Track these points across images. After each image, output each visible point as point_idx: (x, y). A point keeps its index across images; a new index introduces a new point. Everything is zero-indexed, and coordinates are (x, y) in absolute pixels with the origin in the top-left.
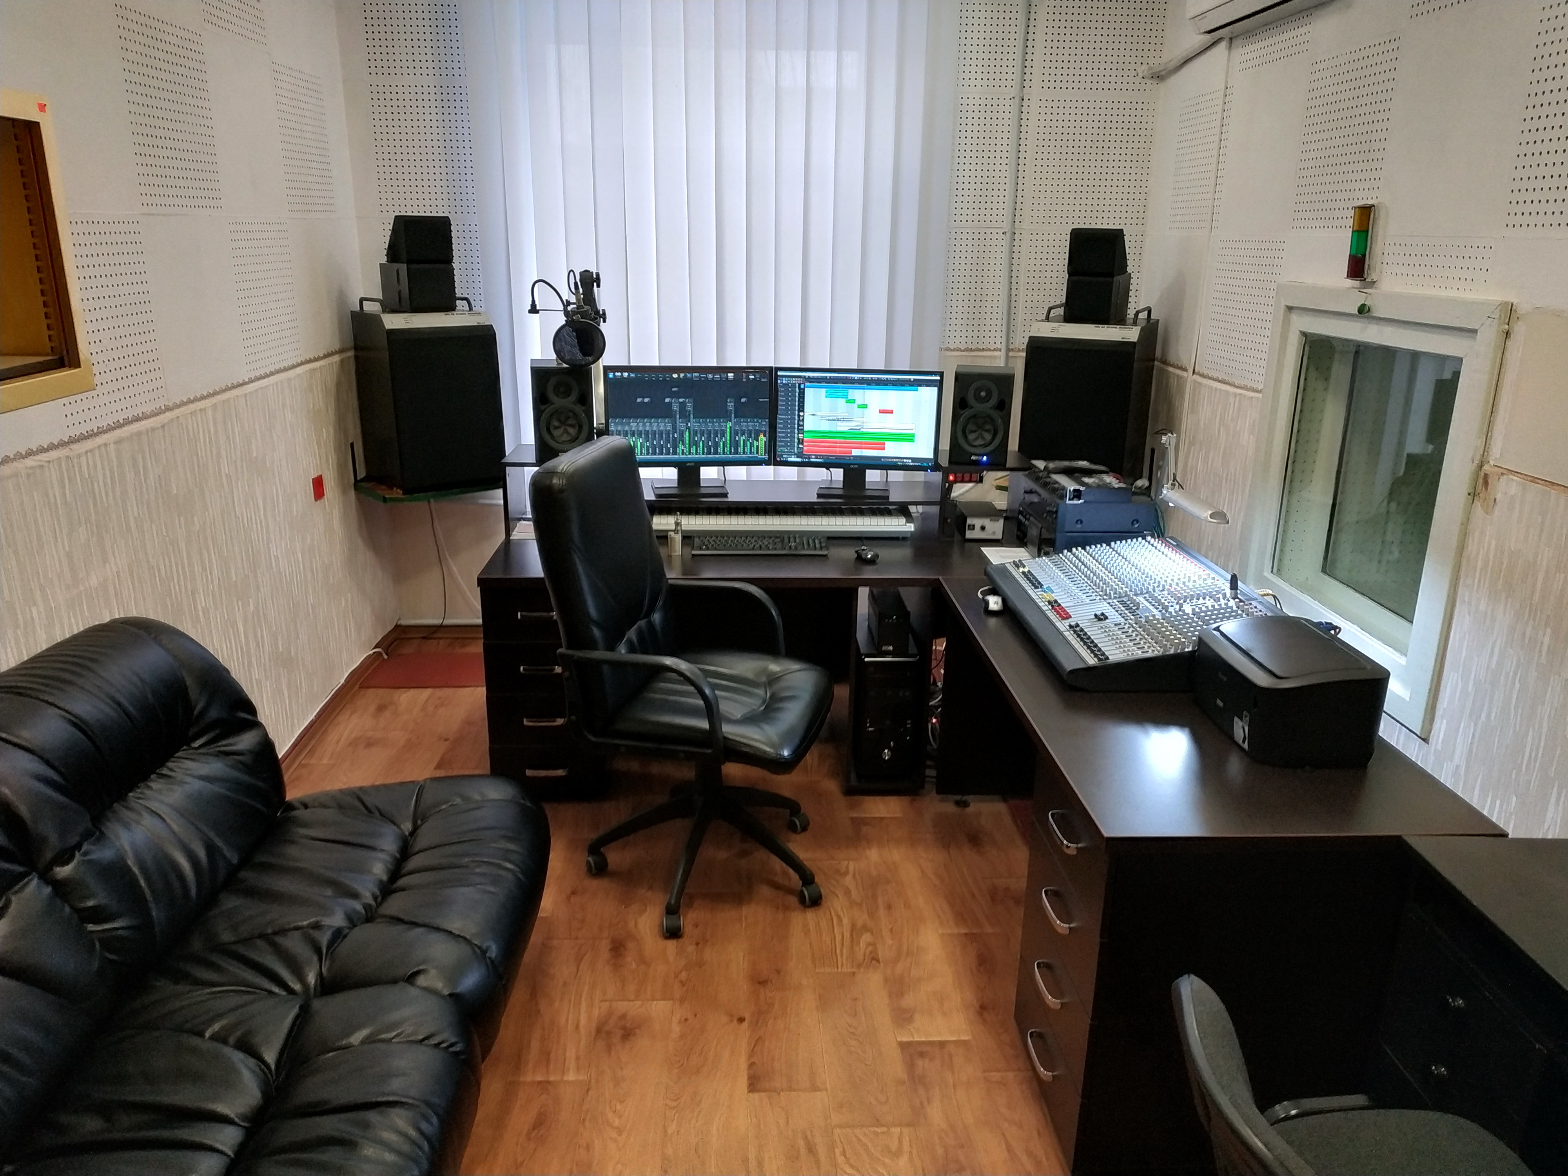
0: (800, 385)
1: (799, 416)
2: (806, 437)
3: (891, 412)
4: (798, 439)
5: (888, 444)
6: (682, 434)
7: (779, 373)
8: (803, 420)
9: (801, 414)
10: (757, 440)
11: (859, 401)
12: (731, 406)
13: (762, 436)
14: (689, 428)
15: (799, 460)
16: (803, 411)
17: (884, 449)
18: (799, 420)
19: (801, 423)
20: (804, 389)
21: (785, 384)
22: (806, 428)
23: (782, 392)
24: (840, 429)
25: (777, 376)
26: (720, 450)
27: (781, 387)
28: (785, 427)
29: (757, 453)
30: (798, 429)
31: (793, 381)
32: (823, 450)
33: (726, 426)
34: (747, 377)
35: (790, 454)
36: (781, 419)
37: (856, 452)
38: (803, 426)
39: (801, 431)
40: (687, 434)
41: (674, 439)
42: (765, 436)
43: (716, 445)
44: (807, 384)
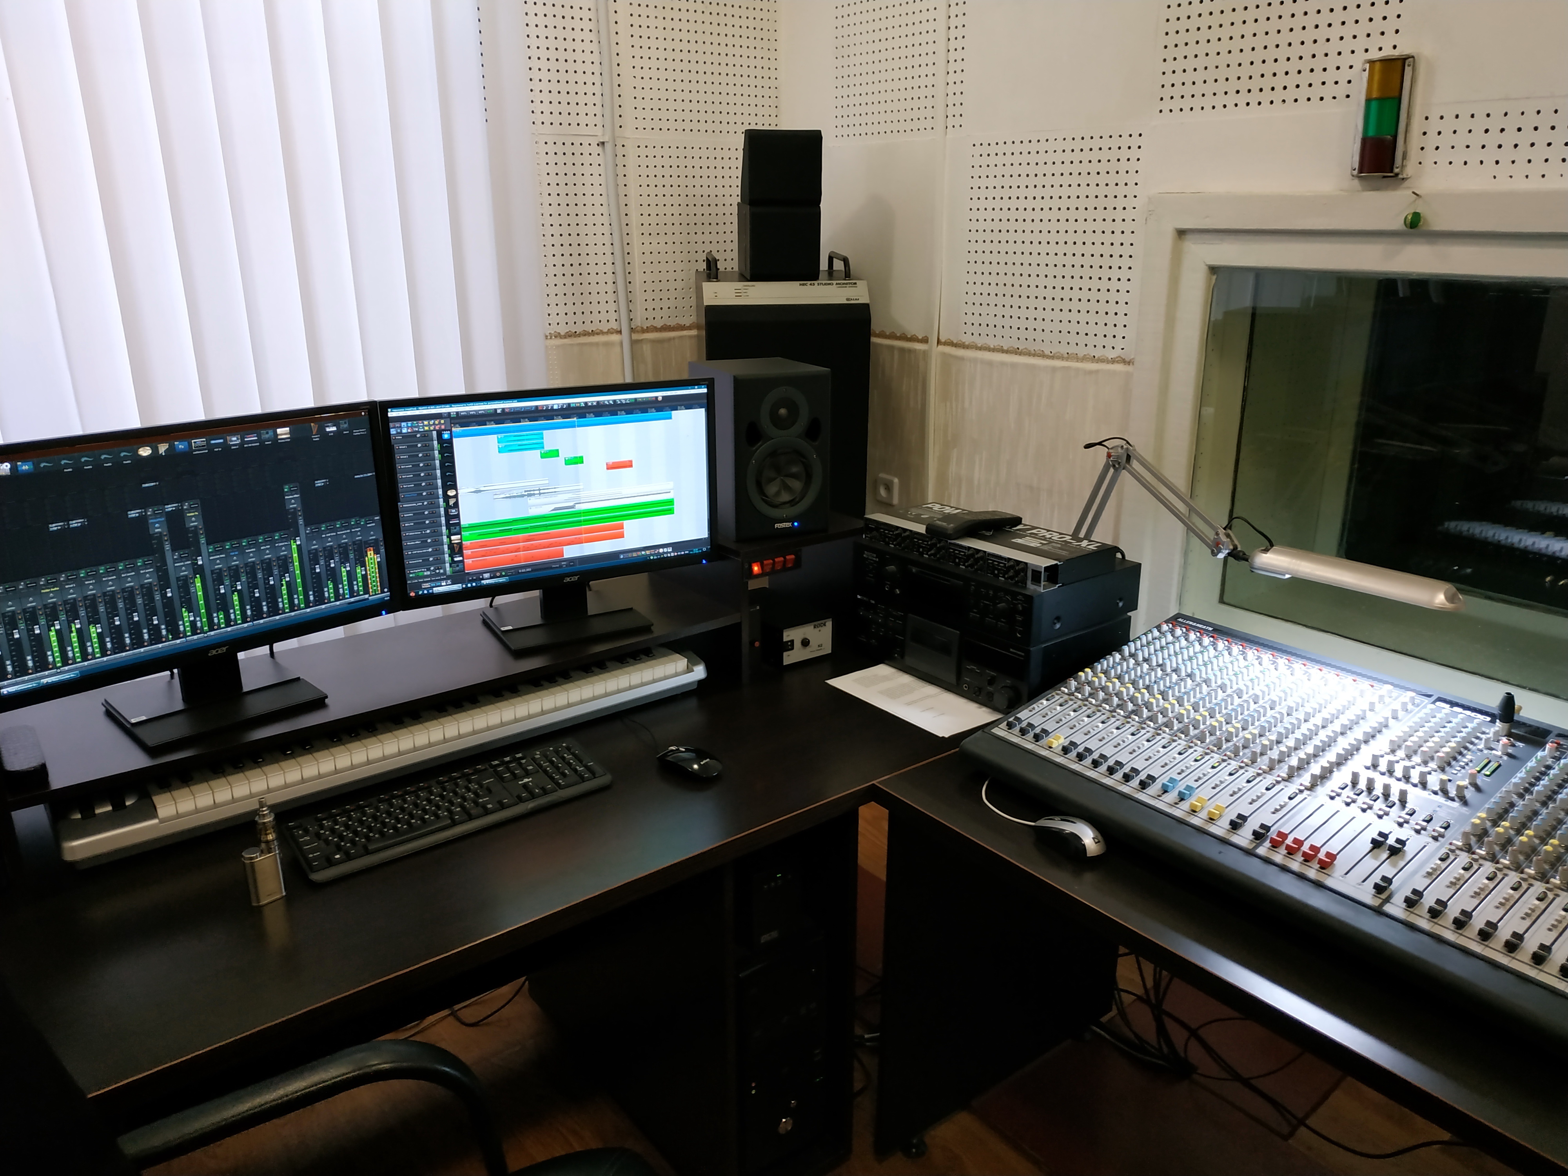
0: (440, 434)
1: (446, 498)
2: (468, 538)
3: (628, 464)
4: (451, 546)
5: (630, 526)
6: (185, 585)
7: (392, 413)
8: (456, 505)
9: (451, 493)
10: (363, 565)
11: (566, 453)
12: (293, 500)
13: (371, 554)
14: (199, 570)
15: (457, 587)
16: (454, 487)
17: (621, 536)
18: (448, 507)
19: (453, 512)
20: (450, 442)
21: (406, 437)
22: (464, 522)
23: (403, 452)
24: (534, 512)
25: (387, 420)
26: (283, 602)
27: (400, 442)
28: (420, 525)
29: (366, 592)
30: (448, 526)
31: (425, 426)
32: (506, 559)
33: (289, 547)
34: (321, 430)
35: (437, 578)
36: (408, 510)
37: (571, 552)
38: (457, 516)
39: (454, 526)
40: (198, 584)
41: (168, 603)
42: (377, 552)
43: (272, 594)
44: (456, 430)
